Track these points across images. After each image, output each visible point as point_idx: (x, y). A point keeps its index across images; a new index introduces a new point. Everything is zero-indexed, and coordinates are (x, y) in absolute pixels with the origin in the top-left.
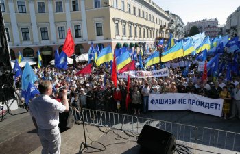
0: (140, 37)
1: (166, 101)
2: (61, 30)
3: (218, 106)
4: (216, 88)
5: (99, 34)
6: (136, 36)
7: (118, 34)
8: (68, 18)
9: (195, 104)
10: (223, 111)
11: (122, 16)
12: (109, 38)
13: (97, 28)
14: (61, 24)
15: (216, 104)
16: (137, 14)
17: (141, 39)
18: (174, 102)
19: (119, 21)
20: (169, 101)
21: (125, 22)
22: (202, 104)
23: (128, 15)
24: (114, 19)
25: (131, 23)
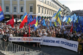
0: (50, 14)
1: (49, 41)
2: (15, 8)
3: (76, 46)
4: (76, 36)
5: (31, 11)
6: (48, 14)
7: (39, 12)
8: (18, 3)
9: (64, 44)
10: (78, 49)
11: (42, 4)
12: (35, 13)
13: (30, 8)
14: (15, 6)
15: (75, 45)
16: (49, 4)
17: (50, 15)
18: (54, 42)
19: (40, 6)
20: (51, 41)
21: (43, 7)
22: (68, 44)
23: (45, 4)
24: (38, 5)
25: (46, 8)
